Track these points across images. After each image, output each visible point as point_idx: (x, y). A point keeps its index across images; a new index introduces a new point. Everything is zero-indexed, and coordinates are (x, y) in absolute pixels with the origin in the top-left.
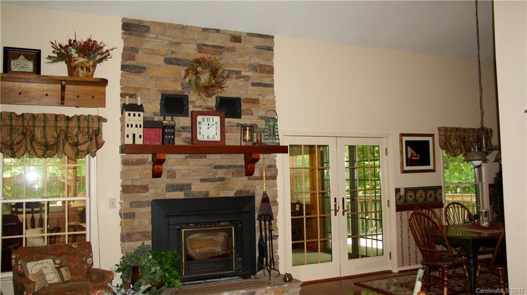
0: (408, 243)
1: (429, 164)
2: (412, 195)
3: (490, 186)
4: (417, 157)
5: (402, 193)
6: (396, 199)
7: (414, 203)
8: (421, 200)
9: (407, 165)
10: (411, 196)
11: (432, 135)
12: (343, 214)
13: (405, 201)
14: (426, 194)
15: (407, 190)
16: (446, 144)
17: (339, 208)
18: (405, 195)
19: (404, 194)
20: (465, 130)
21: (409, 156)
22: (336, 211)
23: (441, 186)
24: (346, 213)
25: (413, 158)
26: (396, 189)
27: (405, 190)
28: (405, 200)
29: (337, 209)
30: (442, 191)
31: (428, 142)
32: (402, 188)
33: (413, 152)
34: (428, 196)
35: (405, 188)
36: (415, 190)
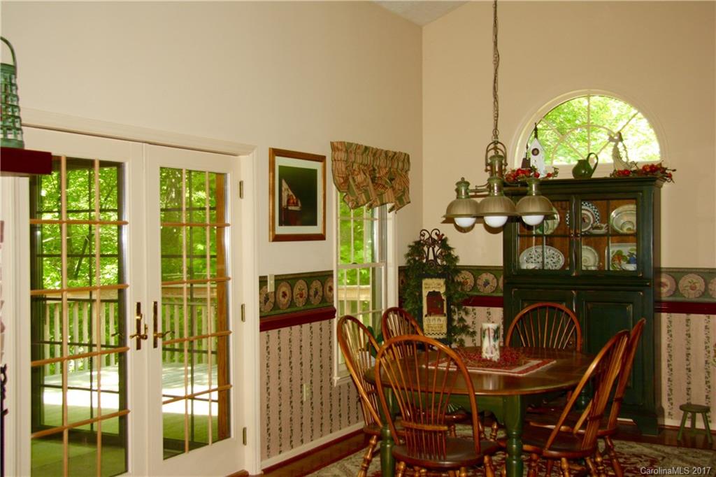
0: (278, 403)
1: (314, 223)
2: (287, 293)
3: (402, 270)
4: (296, 205)
5: (270, 287)
6: (260, 302)
7: (289, 310)
8: (300, 303)
9: (281, 224)
10: (284, 295)
11: (321, 159)
12: (155, 345)
13: (276, 305)
14: (309, 289)
15: (279, 279)
16: (346, 180)
17: (146, 328)
18: (275, 292)
19: (273, 290)
20: (376, 153)
21: (284, 203)
22: (140, 337)
23: (332, 271)
24: (160, 341)
25: (290, 208)
26: (260, 277)
27: (275, 280)
28: (275, 303)
29: (142, 332)
30: (332, 282)
31: (314, 172)
32: (270, 275)
33: (291, 193)
34: (312, 293)
35: (276, 276)
36: (291, 280)
